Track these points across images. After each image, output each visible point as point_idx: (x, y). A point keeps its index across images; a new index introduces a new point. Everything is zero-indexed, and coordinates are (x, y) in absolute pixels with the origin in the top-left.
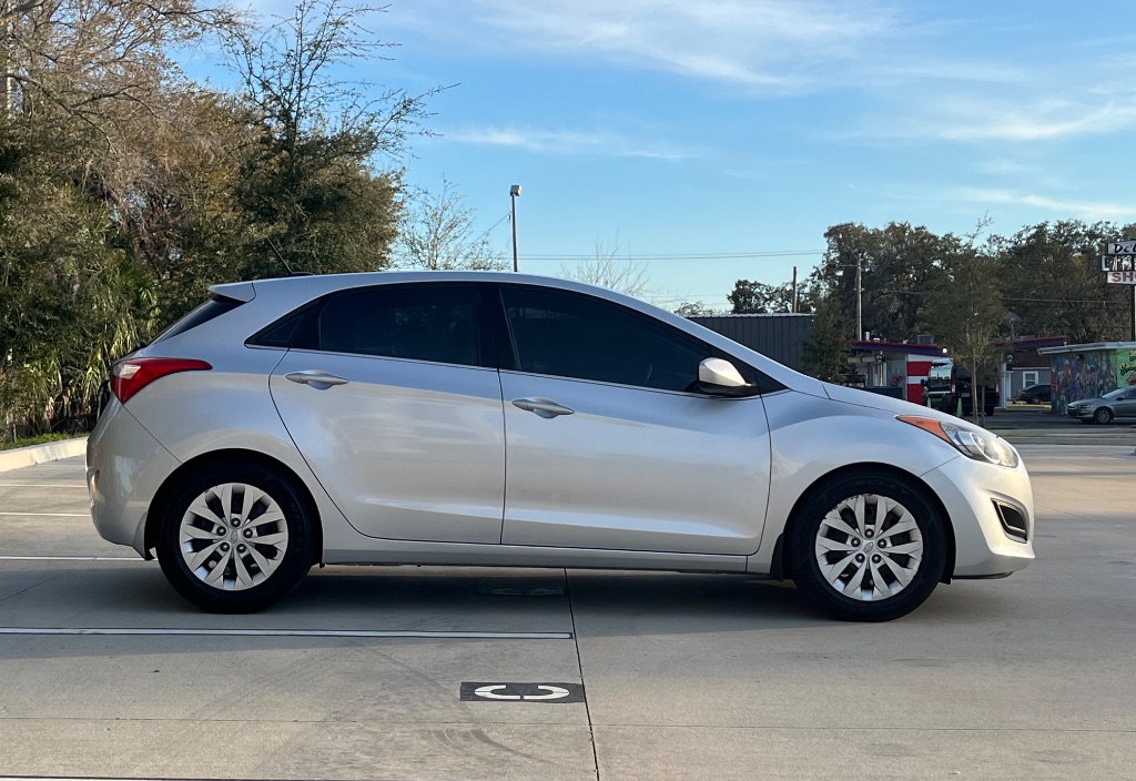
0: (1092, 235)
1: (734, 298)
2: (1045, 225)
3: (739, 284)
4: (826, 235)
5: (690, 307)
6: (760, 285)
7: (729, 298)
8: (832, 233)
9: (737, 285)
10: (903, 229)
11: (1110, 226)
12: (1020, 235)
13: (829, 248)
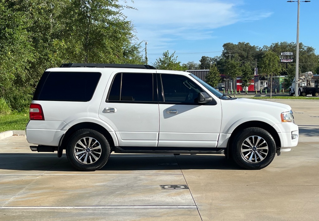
0: (290, 46)
1: (201, 61)
2: (278, 43)
3: (203, 57)
4: (223, 46)
5: (191, 63)
6: (208, 57)
7: (200, 61)
8: (224, 45)
9: (202, 58)
10: (243, 44)
11: (294, 43)
12: (272, 45)
13: (224, 49)
